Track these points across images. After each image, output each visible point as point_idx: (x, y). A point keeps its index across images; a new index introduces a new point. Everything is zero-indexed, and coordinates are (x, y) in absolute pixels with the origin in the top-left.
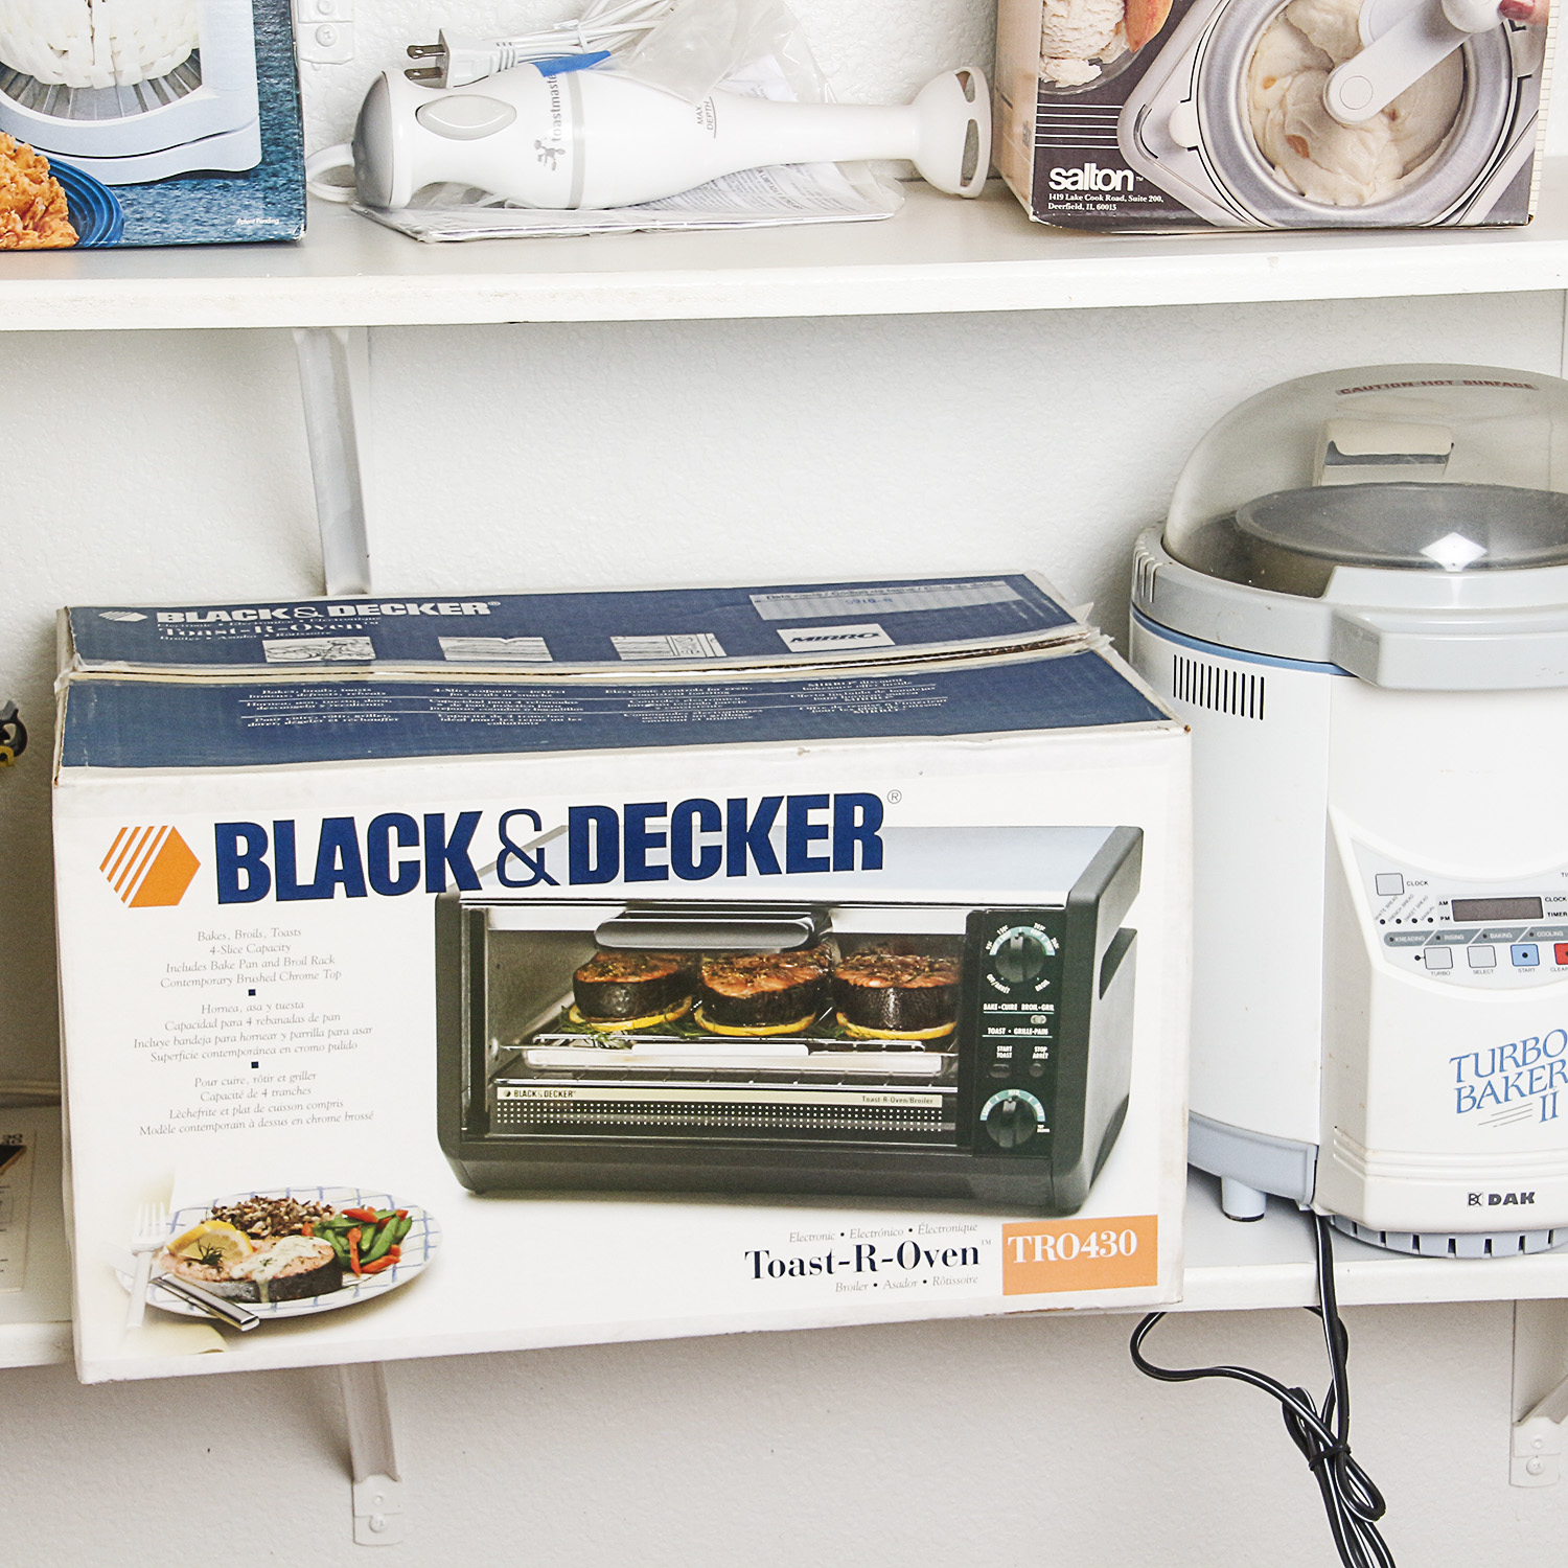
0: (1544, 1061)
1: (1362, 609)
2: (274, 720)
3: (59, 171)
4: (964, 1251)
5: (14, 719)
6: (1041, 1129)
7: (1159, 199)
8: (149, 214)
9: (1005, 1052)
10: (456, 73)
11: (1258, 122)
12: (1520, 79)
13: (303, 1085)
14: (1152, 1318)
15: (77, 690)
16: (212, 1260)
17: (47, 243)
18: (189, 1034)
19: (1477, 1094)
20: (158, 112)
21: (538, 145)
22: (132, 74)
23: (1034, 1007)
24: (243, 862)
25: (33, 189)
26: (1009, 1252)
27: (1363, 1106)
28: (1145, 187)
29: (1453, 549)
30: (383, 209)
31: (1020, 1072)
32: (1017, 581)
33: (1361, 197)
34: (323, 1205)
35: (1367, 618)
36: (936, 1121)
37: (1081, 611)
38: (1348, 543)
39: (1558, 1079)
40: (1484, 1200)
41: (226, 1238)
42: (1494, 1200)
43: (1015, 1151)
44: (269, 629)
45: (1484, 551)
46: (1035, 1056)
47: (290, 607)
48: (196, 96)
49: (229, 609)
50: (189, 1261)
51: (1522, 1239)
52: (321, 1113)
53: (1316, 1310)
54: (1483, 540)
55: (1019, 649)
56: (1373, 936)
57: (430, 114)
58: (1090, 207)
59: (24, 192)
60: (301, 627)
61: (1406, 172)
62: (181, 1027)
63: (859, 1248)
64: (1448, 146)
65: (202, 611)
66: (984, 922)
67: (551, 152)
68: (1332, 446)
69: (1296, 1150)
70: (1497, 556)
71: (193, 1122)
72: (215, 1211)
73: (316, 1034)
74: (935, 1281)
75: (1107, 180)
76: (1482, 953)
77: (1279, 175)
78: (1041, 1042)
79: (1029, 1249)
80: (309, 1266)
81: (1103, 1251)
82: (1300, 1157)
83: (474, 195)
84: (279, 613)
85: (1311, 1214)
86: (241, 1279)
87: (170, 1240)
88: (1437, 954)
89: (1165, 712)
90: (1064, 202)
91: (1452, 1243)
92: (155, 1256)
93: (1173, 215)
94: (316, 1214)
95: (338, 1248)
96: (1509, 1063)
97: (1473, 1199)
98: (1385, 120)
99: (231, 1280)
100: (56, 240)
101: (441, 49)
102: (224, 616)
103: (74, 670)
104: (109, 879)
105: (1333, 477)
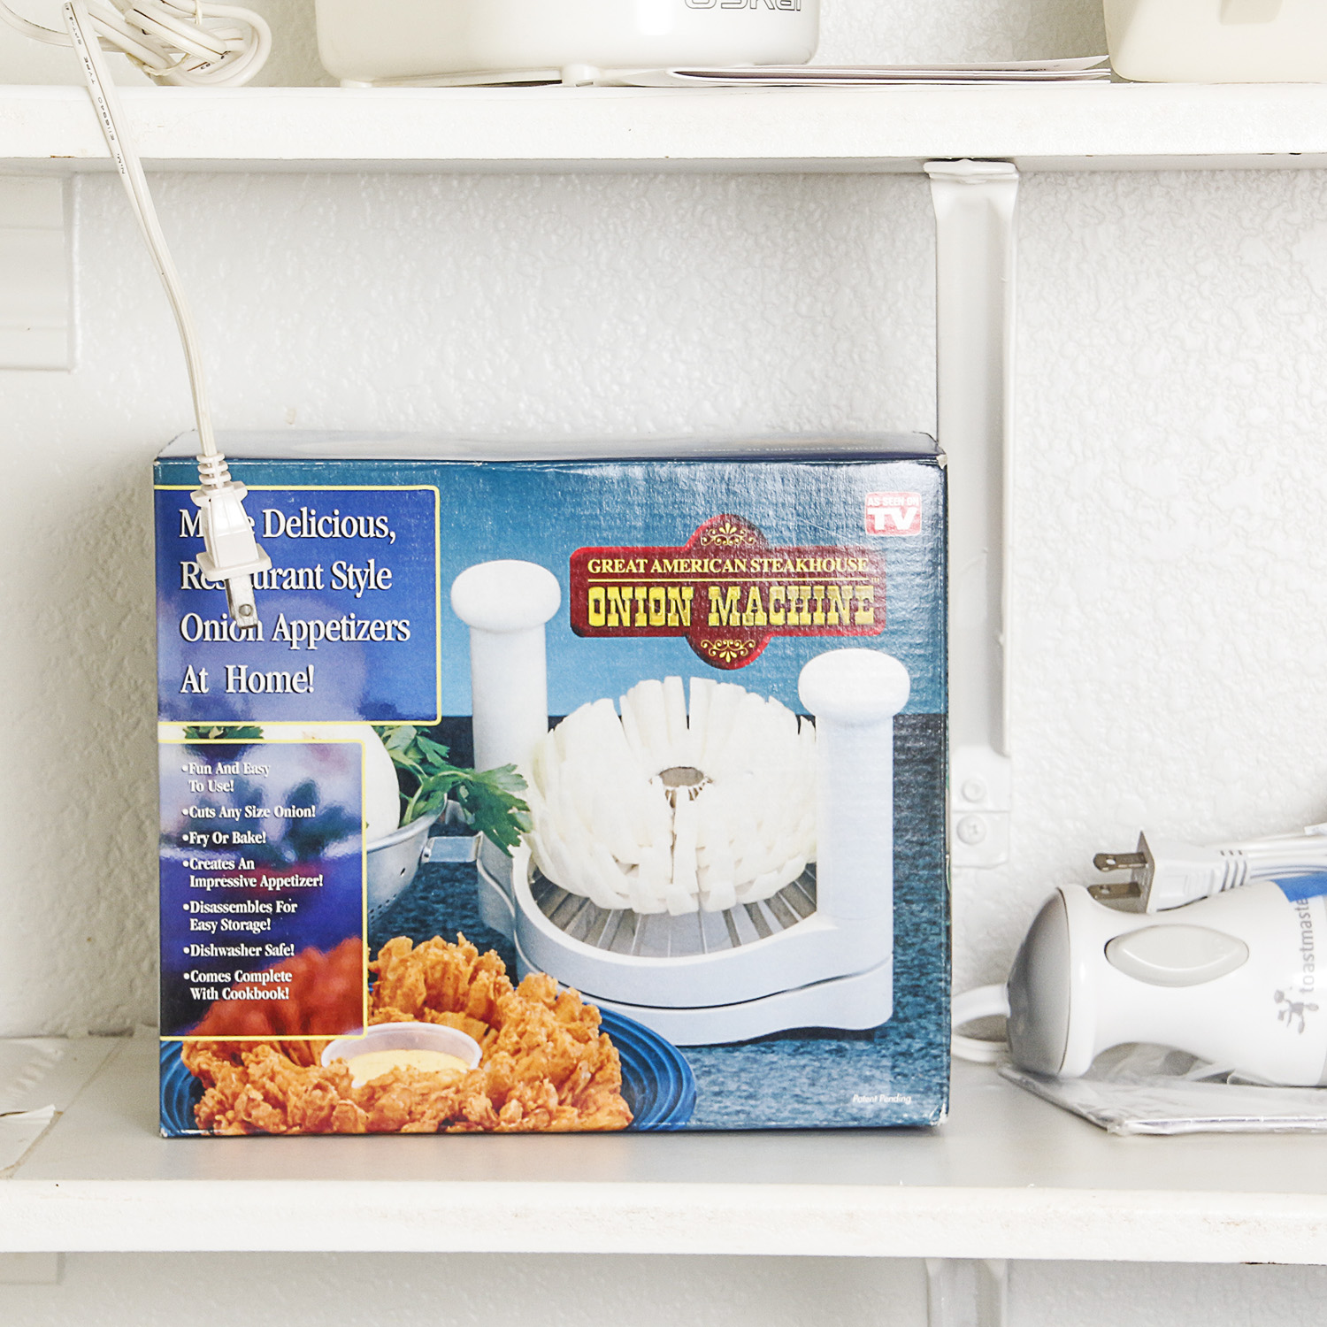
3: (614, 1027)
8: (732, 1086)
10: (1162, 891)
17: (589, 1123)
20: (753, 947)
21: (1280, 997)
22: (722, 895)
25: (576, 1049)
30: (1048, 1078)
48: (807, 927)
57: (1126, 950)
59: (564, 1054)
67: (1297, 1008)
83: (1180, 1062)
100: (603, 1120)
101: (1142, 857)
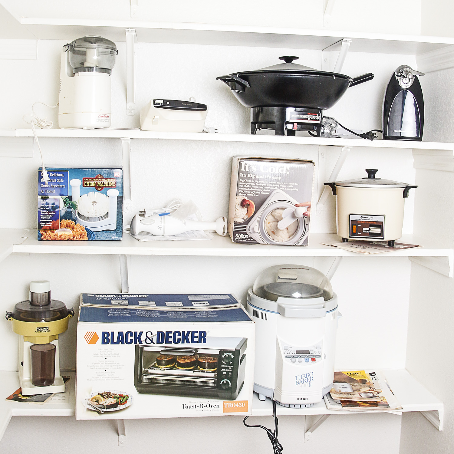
0: (309, 377)
1: (282, 304)
2: (112, 315)
3: (86, 229)
4: (217, 405)
5: (73, 311)
6: (230, 386)
7: (252, 239)
8: (99, 236)
9: (225, 373)
10: (146, 215)
11: (267, 228)
12: (306, 225)
13: (113, 374)
14: (247, 417)
15: (82, 308)
16: (97, 401)
17: (84, 240)
18: (96, 365)
19: (299, 382)
20: (102, 221)
21: (158, 226)
22: (98, 215)
23: (229, 366)
24: (106, 338)
25: (82, 232)
26: (224, 406)
27: (281, 384)
28: (250, 238)
29: (297, 295)
30: (134, 235)
31: (227, 377)
32: (230, 295)
33: (283, 241)
34: (115, 393)
35: (283, 305)
36: (213, 384)
37: (239, 301)
38: (281, 293)
39: (312, 380)
40: (300, 399)
41: (100, 398)
42: (301, 399)
43: (225, 389)
44: (112, 299)
45: (301, 295)
46: (229, 374)
47: (116, 295)
48: (107, 219)
49: (107, 295)
50: (94, 401)
51: (306, 405)
52: (115, 379)
53: (273, 416)
54: (301, 294)
55: (229, 307)
56: (283, 356)
57: (142, 221)
58: (242, 240)
59: (81, 232)
60: (117, 298)
61: (289, 237)
62: (94, 364)
63: (200, 404)
64: (296, 234)
65: (102, 295)
66: (222, 352)
67: (160, 228)
68: (279, 277)
69: (270, 390)
70: (304, 296)
71: (96, 379)
72: (98, 393)
73: (115, 366)
74: (212, 410)
75: (244, 236)
76: (300, 359)
77: (270, 237)
78: (230, 372)
79: (228, 405)
80: (112, 403)
81: (239, 406)
82: (271, 391)
83: (148, 233)
84: (114, 296)
85: (273, 400)
86: (102, 405)
87: (91, 398)
88: (293, 359)
89: (252, 319)
90: (238, 239)
91: (295, 406)
92: (89, 400)
93: (254, 242)
94: (114, 395)
95: (117, 401)
96: (304, 377)
97: (298, 399)
98: (286, 229)
99: (100, 405)
100: (85, 239)
101: (145, 211)
102: (106, 296)
103: (82, 305)
104: (85, 339)
105: (279, 281)
